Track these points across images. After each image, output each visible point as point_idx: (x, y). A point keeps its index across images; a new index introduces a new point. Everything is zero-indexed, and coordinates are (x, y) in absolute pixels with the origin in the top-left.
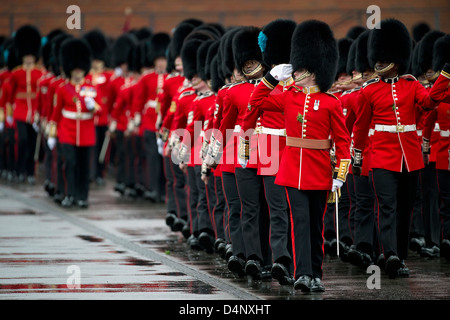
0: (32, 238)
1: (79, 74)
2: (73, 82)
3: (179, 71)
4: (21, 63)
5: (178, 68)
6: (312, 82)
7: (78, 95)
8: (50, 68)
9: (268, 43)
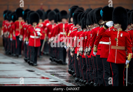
0: (13, 70)
1: (35, 24)
2: (33, 26)
3: (72, 22)
4: (18, 19)
5: (71, 21)
6: (120, 27)
7: (35, 30)
8: (27, 21)
9: (104, 13)
